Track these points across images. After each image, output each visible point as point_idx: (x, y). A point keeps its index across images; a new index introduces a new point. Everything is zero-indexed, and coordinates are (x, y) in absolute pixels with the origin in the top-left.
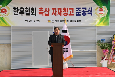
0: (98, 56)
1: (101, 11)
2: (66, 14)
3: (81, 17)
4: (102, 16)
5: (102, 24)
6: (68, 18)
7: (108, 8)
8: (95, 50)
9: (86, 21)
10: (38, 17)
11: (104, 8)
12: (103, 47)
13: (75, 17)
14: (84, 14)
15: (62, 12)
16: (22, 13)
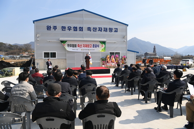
0: (101, 64)
1: (102, 46)
2: (88, 47)
3: (95, 48)
4: (103, 48)
5: (103, 51)
6: (90, 48)
7: (105, 45)
8: (100, 61)
9: (96, 50)
10: (77, 48)
11: (104, 45)
12: (103, 60)
13: (92, 48)
14: (96, 47)
15: (87, 46)
16: (71, 46)
